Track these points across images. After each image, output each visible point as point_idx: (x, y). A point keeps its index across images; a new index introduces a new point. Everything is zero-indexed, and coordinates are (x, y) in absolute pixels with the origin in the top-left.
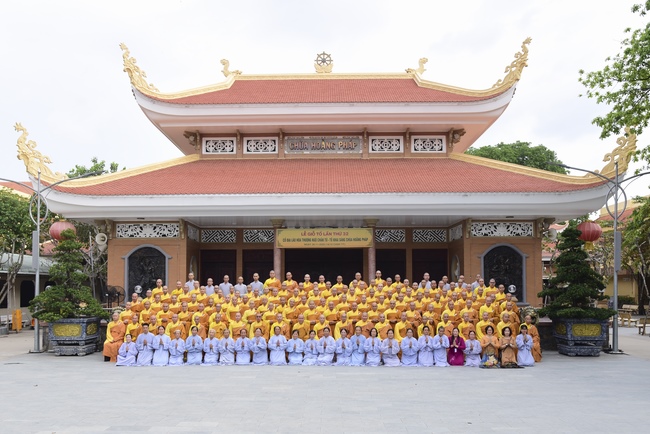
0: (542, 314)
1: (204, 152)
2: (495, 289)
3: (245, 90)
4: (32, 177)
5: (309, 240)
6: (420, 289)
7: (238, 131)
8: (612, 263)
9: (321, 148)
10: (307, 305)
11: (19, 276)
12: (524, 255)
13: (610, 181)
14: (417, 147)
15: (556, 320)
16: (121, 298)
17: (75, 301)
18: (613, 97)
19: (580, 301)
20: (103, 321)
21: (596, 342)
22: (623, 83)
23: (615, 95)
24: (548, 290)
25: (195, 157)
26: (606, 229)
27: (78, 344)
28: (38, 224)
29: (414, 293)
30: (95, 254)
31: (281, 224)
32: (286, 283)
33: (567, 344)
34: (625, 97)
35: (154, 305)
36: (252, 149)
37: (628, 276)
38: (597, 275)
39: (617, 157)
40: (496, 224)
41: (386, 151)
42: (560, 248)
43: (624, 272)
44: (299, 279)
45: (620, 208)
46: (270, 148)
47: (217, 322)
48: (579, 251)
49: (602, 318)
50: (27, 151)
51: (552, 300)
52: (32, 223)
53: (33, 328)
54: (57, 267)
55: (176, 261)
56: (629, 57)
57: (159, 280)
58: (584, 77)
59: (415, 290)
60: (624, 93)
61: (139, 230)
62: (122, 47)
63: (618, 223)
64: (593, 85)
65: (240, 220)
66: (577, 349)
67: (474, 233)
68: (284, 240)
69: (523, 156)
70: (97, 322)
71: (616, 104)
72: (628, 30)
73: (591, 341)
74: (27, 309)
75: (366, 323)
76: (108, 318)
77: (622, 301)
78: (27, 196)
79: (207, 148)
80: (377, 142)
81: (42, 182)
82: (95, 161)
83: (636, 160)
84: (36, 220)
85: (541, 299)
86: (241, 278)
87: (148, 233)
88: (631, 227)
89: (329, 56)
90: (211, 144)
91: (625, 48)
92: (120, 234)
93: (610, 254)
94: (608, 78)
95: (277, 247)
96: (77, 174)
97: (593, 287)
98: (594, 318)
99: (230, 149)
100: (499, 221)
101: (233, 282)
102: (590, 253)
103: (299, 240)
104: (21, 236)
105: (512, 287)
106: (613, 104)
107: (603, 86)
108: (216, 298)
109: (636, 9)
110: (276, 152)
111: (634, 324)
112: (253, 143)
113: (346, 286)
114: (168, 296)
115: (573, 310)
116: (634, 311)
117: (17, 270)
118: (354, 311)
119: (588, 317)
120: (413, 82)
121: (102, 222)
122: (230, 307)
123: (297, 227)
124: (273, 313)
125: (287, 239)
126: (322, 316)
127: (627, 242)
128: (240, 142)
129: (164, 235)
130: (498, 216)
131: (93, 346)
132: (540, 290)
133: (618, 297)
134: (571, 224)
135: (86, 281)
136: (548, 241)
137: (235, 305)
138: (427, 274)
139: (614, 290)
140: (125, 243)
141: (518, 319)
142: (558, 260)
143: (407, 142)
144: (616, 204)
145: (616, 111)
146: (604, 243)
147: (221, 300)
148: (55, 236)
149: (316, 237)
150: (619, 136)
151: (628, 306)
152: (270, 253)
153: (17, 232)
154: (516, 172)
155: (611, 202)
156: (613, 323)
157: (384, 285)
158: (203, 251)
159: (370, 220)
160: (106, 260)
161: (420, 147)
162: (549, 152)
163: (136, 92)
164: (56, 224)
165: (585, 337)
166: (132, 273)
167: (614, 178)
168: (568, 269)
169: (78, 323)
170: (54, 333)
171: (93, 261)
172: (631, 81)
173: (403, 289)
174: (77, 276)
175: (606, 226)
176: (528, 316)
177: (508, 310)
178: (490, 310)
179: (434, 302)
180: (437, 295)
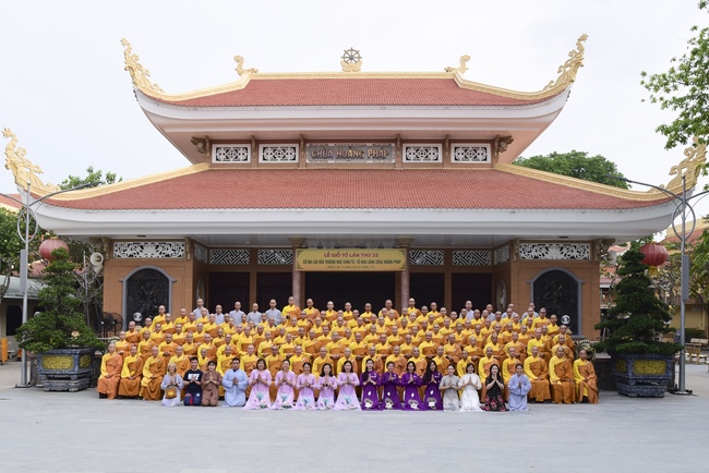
0: (599, 349)
1: (214, 161)
2: (546, 320)
3: (261, 91)
4: (21, 189)
5: (333, 262)
6: (460, 320)
7: (253, 136)
8: (679, 291)
9: (348, 157)
10: (329, 337)
11: (4, 300)
12: (580, 281)
13: (676, 197)
14: (458, 156)
15: (616, 356)
16: (118, 326)
17: (68, 331)
18: (679, 102)
19: (643, 333)
20: (98, 353)
21: (660, 381)
22: (690, 87)
23: (682, 100)
24: (606, 322)
25: (204, 167)
26: (672, 252)
27: (69, 379)
28: (27, 242)
29: (452, 325)
30: (90, 276)
31: (302, 243)
32: (307, 311)
33: (628, 384)
35: (154, 335)
36: (269, 157)
37: (698, 306)
38: (662, 305)
39: (684, 171)
40: (547, 245)
41: (422, 160)
42: (621, 273)
43: (693, 301)
44: (321, 306)
45: (689, 228)
46: (289, 157)
47: (227, 355)
48: (642, 277)
49: (668, 354)
50: (16, 159)
51: (612, 332)
52: (20, 241)
53: (19, 360)
54: (47, 291)
55: (181, 286)
57: (162, 307)
58: (647, 80)
59: (454, 320)
60: (692, 97)
61: (139, 249)
62: (123, 42)
63: (685, 246)
64: (656, 89)
65: (254, 238)
66: (638, 389)
67: (522, 255)
68: (305, 262)
69: (579, 167)
70: (91, 354)
71: (683, 110)
72: (695, 28)
73: (654, 380)
74: (13, 338)
75: (398, 359)
76: (104, 348)
77: (690, 334)
78: (16, 210)
79: (217, 156)
80: (412, 151)
81: (32, 194)
82: (90, 171)
83: (706, 173)
84: (24, 237)
85: (599, 331)
86: (256, 305)
87: (149, 252)
88: (701, 250)
89: (357, 52)
90: (223, 151)
91: (692, 48)
92: (118, 253)
93: (677, 281)
94: (674, 81)
95: (296, 269)
96: (70, 186)
97: (657, 318)
98: (659, 354)
99: (244, 157)
100: (552, 242)
101: (246, 309)
102: (655, 279)
103: (321, 262)
104: (7, 256)
105: (565, 317)
106: (680, 111)
107: (668, 91)
108: (226, 328)
109: (703, 5)
111: (703, 360)
112: (270, 151)
113: (374, 315)
114: (171, 325)
116: (703, 345)
117: (3, 294)
118: (383, 344)
119: (651, 352)
120: (453, 83)
121: (98, 240)
122: (242, 338)
123: (320, 247)
124: (291, 346)
125: (307, 261)
126: (348, 349)
127: (697, 267)
128: (255, 150)
129: (168, 256)
130: (550, 237)
131: (87, 380)
132: (598, 321)
133: (686, 329)
134: (633, 246)
135: (79, 307)
136: (608, 265)
137: (248, 336)
138: (469, 302)
139: (680, 322)
140: (123, 263)
142: (618, 287)
143: (446, 150)
144: (684, 223)
145: (682, 119)
146: (670, 268)
147: (233, 330)
148: (45, 256)
149: (342, 258)
150: (687, 146)
151: (697, 340)
152: (289, 276)
153: (4, 250)
154: (571, 186)
155: (678, 221)
156: (680, 359)
157: (418, 315)
158: (211, 274)
159: (403, 240)
160: (102, 282)
161: (461, 157)
162: (608, 163)
163: (139, 93)
164: (46, 241)
165: (649, 375)
166: (131, 298)
167: (681, 194)
168: (629, 298)
169: (70, 355)
170: (43, 365)
171: (87, 284)
172: (699, 85)
173: (440, 320)
174: (70, 300)
175: (672, 248)
176: (583, 351)
177: (561, 344)
178: (540, 344)
179: (475, 335)
180: (478, 327)
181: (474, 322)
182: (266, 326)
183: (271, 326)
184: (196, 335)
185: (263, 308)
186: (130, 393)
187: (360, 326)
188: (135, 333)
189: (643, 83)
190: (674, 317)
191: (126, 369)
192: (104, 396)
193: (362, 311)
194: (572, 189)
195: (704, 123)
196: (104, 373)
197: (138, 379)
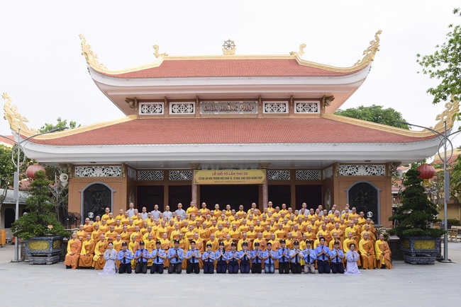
0: (392, 233)
1: (140, 113)
2: (356, 215)
3: (171, 68)
4: (14, 132)
5: (218, 178)
6: (300, 215)
7: (165, 97)
8: (443, 195)
9: (227, 110)
10: (216, 227)
11: (3, 205)
12: (378, 189)
14: (298, 109)
15: (403, 238)
16: (78, 221)
17: (45, 224)
18: (441, 73)
19: (420, 223)
20: (65, 239)
21: (431, 254)
22: (448, 64)
23: (443, 72)
24: (396, 215)
25: (133, 117)
26: (438, 170)
27: (46, 256)
28: (18, 167)
29: (296, 218)
30: (59, 189)
31: (198, 166)
32: (202, 210)
33: (411, 256)
34: (450, 74)
35: (102, 227)
36: (176, 110)
37: (455, 205)
38: (432, 204)
39: (445, 117)
40: (357, 166)
41: (275, 112)
42: (405, 184)
43: (452, 202)
44: (211, 207)
45: (449, 155)
46: (189, 110)
47: (150, 240)
48: (419, 186)
49: (436, 236)
50: (11, 113)
51: (400, 222)
52: (13, 166)
53: (13, 244)
54: (32, 199)
55: (119, 194)
56: (452, 45)
57: (107, 209)
58: (421, 59)
59: (297, 215)
60: (450, 70)
61: (91, 171)
62: (81, 37)
63: (447, 166)
64: (427, 65)
65: (166, 164)
66: (418, 259)
67: (341, 173)
68: (200, 178)
69: (377, 116)
70: (61, 240)
71: (444, 78)
72: (451, 26)
73: (428, 253)
74: (9, 229)
75: (261, 241)
76: (69, 236)
77: (451, 223)
78: (11, 146)
79: (142, 110)
80: (269, 106)
81: (21, 136)
82: (59, 120)
83: (459, 119)
84: (17, 164)
85: (391, 222)
86: (168, 206)
87: (98, 173)
88: (457, 168)
89: (233, 42)
90: (146, 107)
91: (449, 38)
92: (78, 174)
93: (442, 189)
94: (438, 60)
95: (194, 183)
96: (46, 130)
97: (429, 213)
98: (430, 236)
99: (160, 111)
100: (360, 164)
101: (162, 210)
102: (427, 187)
103: (210, 178)
104: (5, 176)
105: (370, 213)
106: (442, 79)
107: (434, 66)
108: (149, 222)
109: (456, 11)
110: (194, 113)
112: (176, 107)
113: (245, 213)
114: (113, 220)
115: (415, 230)
116: (459, 230)
117: (2, 201)
118: (252, 231)
119: (426, 235)
120: (295, 62)
121: (64, 165)
122: (160, 229)
123: (210, 169)
125: (202, 178)
126: (228, 235)
127: (454, 180)
128: (167, 106)
129: (110, 175)
130: (359, 161)
131: (58, 257)
133: (448, 220)
134: (413, 166)
135: (52, 209)
136: (397, 179)
137: (163, 227)
138: (305, 204)
139: (444, 215)
140: (81, 181)
141: (374, 237)
142: (404, 193)
143: (291, 105)
144: (446, 152)
145: (443, 84)
146: (437, 180)
147: (153, 224)
148: (30, 176)
149: (224, 176)
150: (447, 102)
151: (455, 227)
152: (189, 188)
153: (3, 172)
154: (372, 128)
155: (442, 150)
156: (444, 239)
157: (273, 212)
158: (138, 186)
159: (264, 163)
160: (67, 193)
161: (301, 109)
162: (396, 113)
163: (91, 70)
164: (31, 166)
165: (424, 250)
166: (86, 203)
167: (443, 133)
168: (411, 200)
169: (46, 240)
170: (29, 247)
171: (57, 194)
172: (454, 62)
173: (288, 215)
174: (46, 205)
175: (438, 168)
176: (381, 235)
177: (367, 230)
178: (353, 231)
179: (311, 225)
180: (313, 220)
181: (310, 216)
182: (175, 220)
183: (179, 220)
184: (129, 227)
185: (173, 209)
186: (87, 265)
187: (236, 220)
188: (89, 225)
189: (418, 61)
190: (440, 212)
191: (83, 249)
192: (69, 267)
193: (237, 210)
194: (373, 130)
195: (458, 87)
196: (69, 253)
197: (92, 255)
